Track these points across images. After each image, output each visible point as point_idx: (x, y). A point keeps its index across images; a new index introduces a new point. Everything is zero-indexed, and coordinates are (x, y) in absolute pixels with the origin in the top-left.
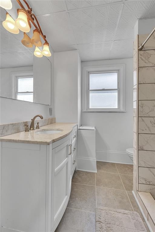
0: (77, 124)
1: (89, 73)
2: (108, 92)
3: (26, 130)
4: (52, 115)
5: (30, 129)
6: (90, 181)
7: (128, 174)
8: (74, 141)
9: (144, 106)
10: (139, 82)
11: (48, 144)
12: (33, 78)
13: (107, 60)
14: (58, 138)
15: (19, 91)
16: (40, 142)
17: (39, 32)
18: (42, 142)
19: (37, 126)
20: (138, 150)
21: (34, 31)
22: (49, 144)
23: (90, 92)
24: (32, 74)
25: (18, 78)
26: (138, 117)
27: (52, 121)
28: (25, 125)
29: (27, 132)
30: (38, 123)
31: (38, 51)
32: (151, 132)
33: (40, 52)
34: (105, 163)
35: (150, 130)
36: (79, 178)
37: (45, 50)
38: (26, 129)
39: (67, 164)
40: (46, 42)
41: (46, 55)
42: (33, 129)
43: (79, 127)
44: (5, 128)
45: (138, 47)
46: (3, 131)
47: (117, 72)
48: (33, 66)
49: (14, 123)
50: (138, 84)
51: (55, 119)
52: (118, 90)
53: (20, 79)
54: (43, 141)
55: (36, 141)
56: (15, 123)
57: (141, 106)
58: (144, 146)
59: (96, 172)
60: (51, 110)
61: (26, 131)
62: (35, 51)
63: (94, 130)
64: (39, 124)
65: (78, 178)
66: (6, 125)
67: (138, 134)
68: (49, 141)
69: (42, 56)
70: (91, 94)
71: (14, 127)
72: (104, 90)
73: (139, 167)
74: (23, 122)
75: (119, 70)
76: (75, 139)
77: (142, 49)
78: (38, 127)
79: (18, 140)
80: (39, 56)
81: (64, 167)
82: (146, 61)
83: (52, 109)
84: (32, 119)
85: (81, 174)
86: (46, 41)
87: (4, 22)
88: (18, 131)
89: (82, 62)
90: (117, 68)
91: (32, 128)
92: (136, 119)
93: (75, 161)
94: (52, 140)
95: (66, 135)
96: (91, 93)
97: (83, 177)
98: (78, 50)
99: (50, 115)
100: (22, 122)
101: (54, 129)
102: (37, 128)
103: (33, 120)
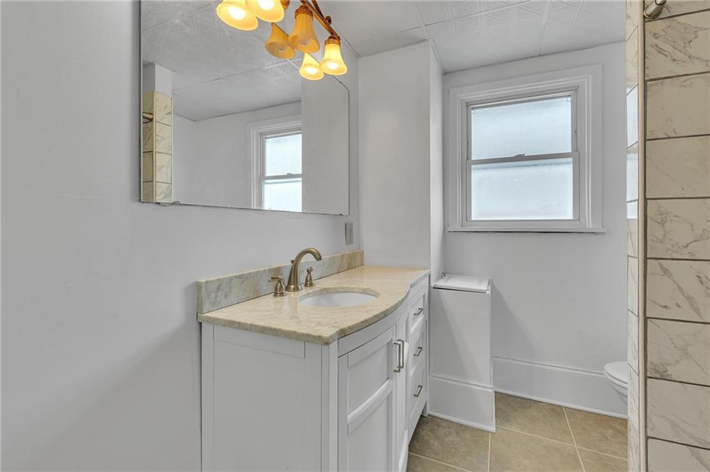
0: (427, 271)
1: (469, 106)
2: (535, 165)
3: (278, 293)
4: (351, 243)
5: (287, 289)
6: (469, 458)
7: (616, 453)
8: (417, 324)
9: (672, 221)
10: (648, 133)
11: (326, 342)
12: (301, 135)
13: (531, 57)
14: (357, 325)
15: (268, 174)
16: (303, 335)
17: (311, 14)
18: (308, 335)
19: (307, 280)
20: (646, 378)
21: (297, 12)
22: (327, 344)
23: (473, 166)
24: (298, 123)
25: (266, 138)
26: (646, 259)
27: (352, 262)
28: (273, 278)
29: (279, 299)
30: (309, 272)
31: (310, 65)
32: (701, 317)
33: (316, 66)
34: (525, 403)
35: (697, 310)
36: (436, 444)
37: (328, 60)
38: (276, 289)
39: (389, 399)
40: (332, 34)
41: (334, 71)
42: (296, 289)
43: (438, 279)
44: (222, 288)
45: (644, 9)
46: (217, 297)
47: (569, 96)
48: (300, 101)
49: (244, 273)
50: (645, 140)
51: (363, 253)
52: (576, 155)
53: (270, 140)
54: (311, 332)
55: (295, 333)
56: (246, 274)
57: (659, 218)
58: (668, 364)
59: (493, 429)
60: (349, 231)
61: (276, 295)
62: (301, 64)
63: (484, 292)
64: (312, 273)
65: (432, 441)
66: (224, 279)
67: (646, 319)
68: (327, 332)
69: (323, 76)
70: (477, 175)
71: (245, 282)
72: (520, 158)
73: (650, 440)
74: (269, 270)
75: (576, 89)
76: (421, 318)
77: (658, 14)
78: (309, 283)
79: (251, 325)
80: (314, 76)
81: (379, 407)
82: (679, 55)
83: (352, 225)
84: (294, 259)
85: (440, 429)
86: (332, 32)
87: (220, 5)
88: (257, 295)
89: (446, 74)
90: (571, 82)
91: (292, 287)
92: (635, 265)
93: (421, 387)
94: (338, 330)
95: (385, 314)
96: (474, 169)
97: (447, 439)
98: (431, 41)
99: (347, 244)
100: (267, 268)
101: (353, 288)
102: (306, 285)
103: (295, 263)
